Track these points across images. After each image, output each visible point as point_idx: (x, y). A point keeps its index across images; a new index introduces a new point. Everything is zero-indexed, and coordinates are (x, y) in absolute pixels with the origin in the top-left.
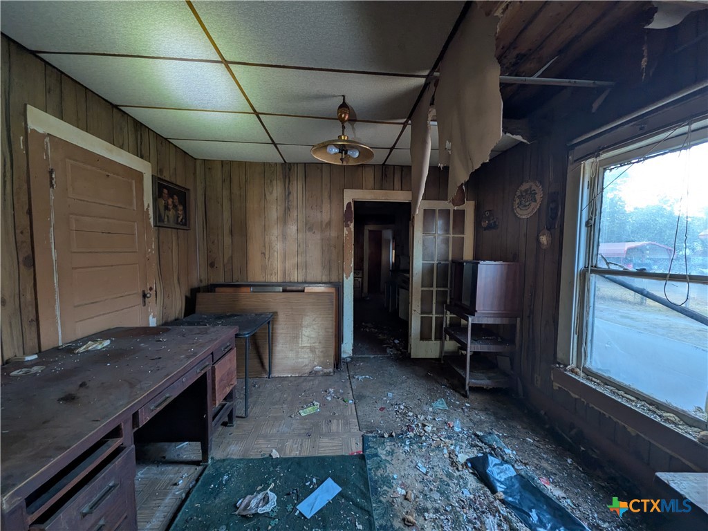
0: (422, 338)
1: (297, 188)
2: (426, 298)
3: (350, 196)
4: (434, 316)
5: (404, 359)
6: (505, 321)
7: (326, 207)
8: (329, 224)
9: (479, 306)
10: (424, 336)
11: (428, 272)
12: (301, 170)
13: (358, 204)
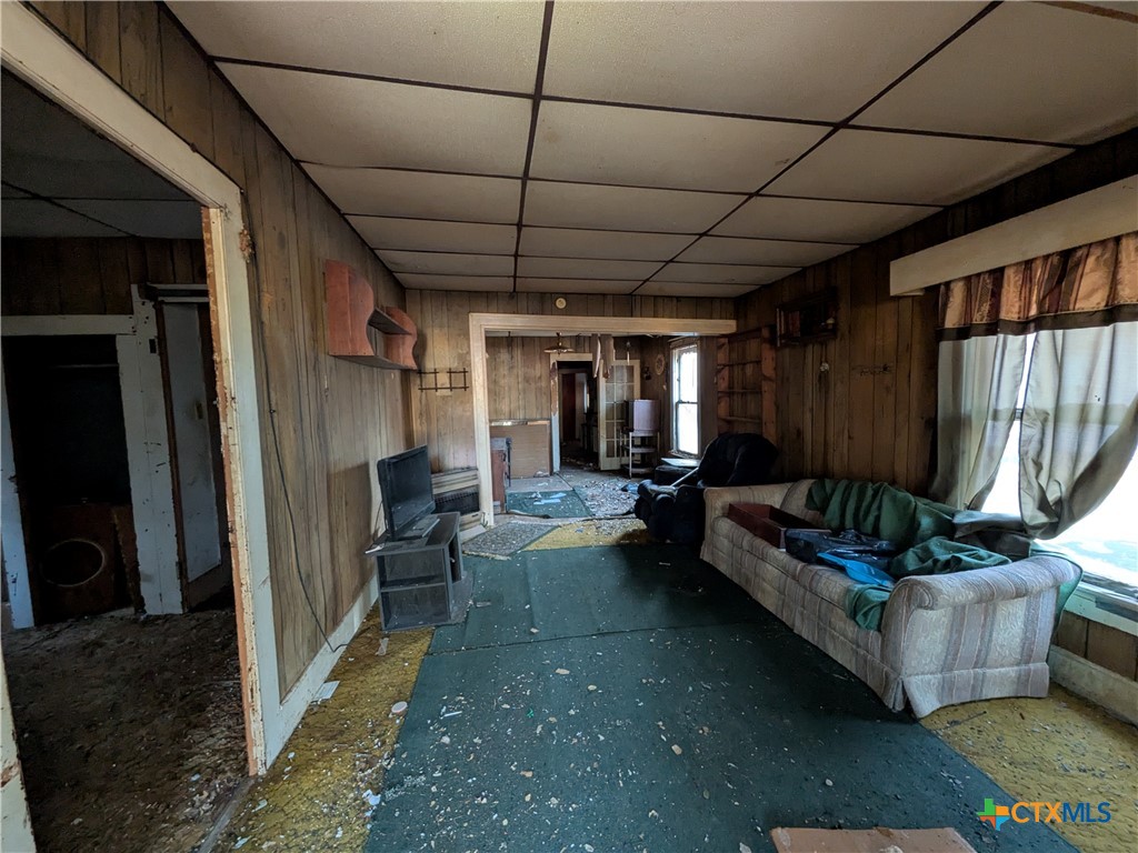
0: (608, 456)
1: (518, 353)
2: (609, 427)
3: (555, 357)
4: (615, 440)
5: (597, 470)
6: (651, 435)
7: (538, 366)
8: (540, 378)
9: (636, 426)
10: (609, 454)
11: (610, 410)
12: (520, 341)
13: (561, 364)
